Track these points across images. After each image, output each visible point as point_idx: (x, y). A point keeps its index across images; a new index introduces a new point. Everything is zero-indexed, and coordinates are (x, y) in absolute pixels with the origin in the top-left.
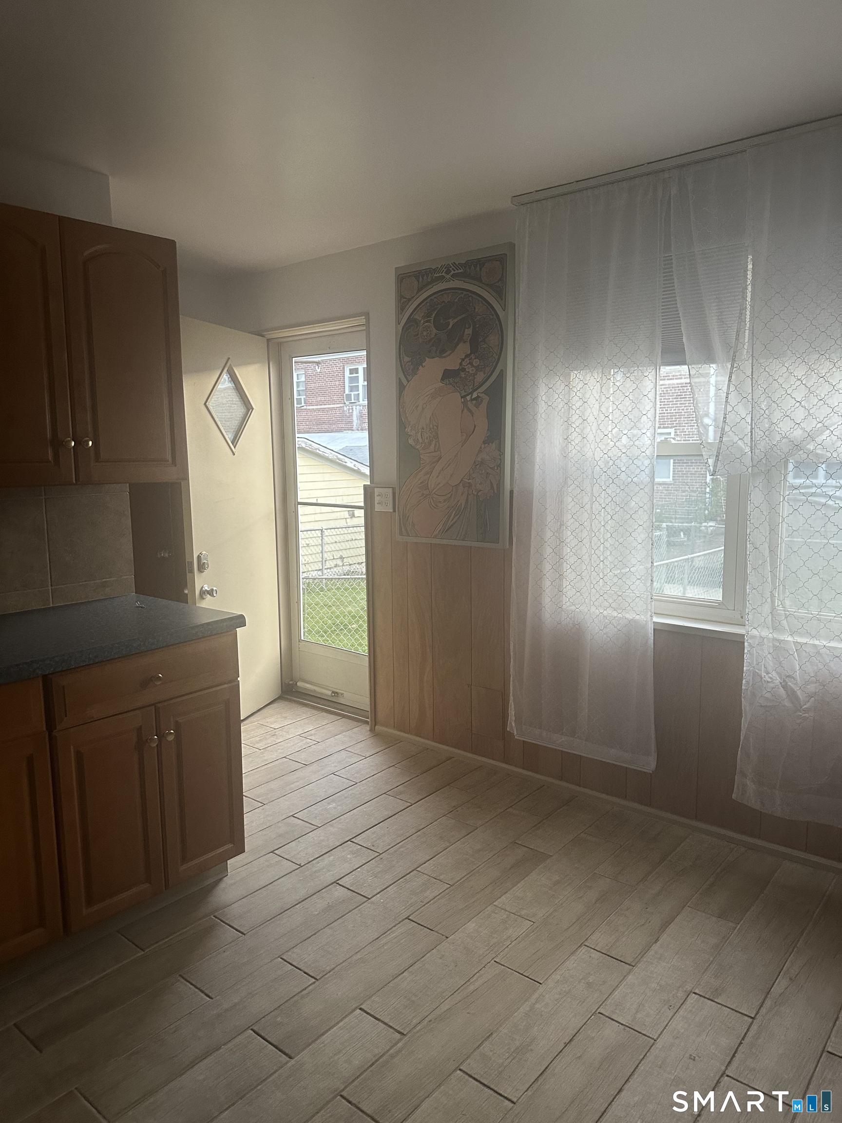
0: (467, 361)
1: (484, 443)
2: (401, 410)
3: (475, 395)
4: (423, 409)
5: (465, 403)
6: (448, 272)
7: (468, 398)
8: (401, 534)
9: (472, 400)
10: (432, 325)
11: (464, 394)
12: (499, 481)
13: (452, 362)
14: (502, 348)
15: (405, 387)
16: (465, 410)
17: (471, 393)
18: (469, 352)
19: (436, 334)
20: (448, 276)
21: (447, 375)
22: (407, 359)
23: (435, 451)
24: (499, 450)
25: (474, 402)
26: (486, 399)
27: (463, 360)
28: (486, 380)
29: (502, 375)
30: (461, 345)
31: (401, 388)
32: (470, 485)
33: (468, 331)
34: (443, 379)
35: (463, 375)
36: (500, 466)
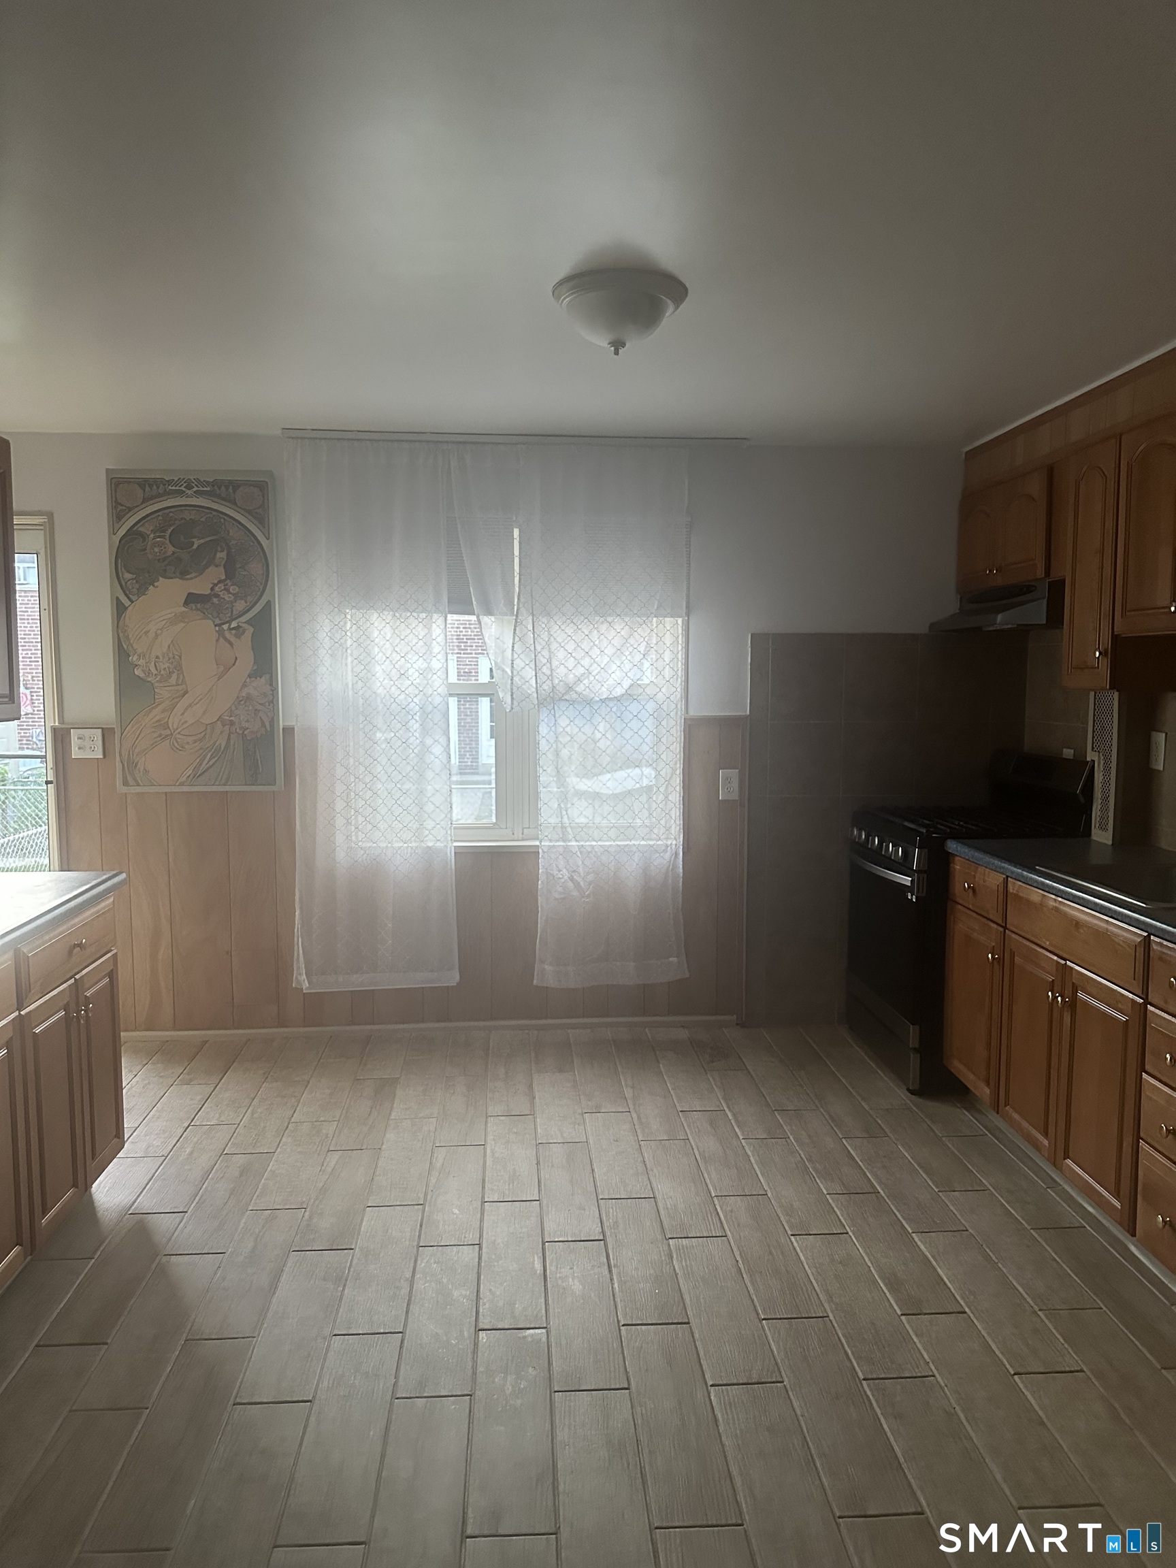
0: (221, 586)
1: (250, 676)
2: (121, 635)
3: (234, 624)
5: (221, 633)
6: (189, 487)
7: (225, 627)
8: (126, 783)
9: (230, 629)
10: (168, 542)
11: (218, 621)
12: (273, 718)
13: (200, 585)
14: (268, 575)
15: (126, 608)
16: (221, 639)
17: (229, 622)
19: (174, 553)
20: (189, 492)
21: (191, 599)
22: (128, 576)
23: (177, 685)
25: (234, 632)
26: (250, 630)
27: (216, 585)
28: (249, 610)
29: (269, 606)
30: (212, 569)
31: (120, 610)
32: (232, 723)
33: (221, 555)
34: (186, 603)
36: (273, 702)
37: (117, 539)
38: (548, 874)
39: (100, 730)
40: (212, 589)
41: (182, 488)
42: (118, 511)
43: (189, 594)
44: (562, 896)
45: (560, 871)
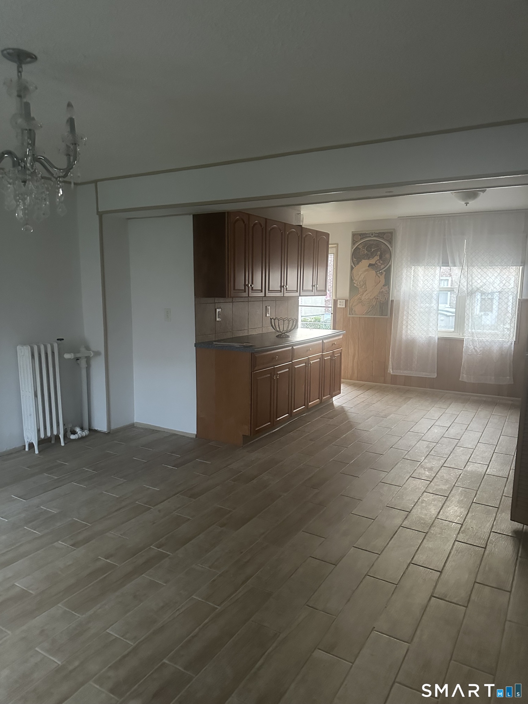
0: (378, 261)
1: (383, 286)
2: (352, 275)
3: (380, 272)
4: (361, 275)
5: (377, 274)
6: (372, 235)
7: (378, 272)
8: (350, 314)
9: (379, 273)
10: (365, 250)
11: (376, 271)
12: (388, 298)
13: (373, 261)
14: (391, 258)
15: (354, 268)
16: (377, 276)
17: (379, 271)
18: (379, 259)
19: (367, 253)
20: (372, 236)
21: (370, 265)
22: (355, 259)
23: (364, 288)
24: (389, 288)
25: (380, 274)
26: (384, 273)
27: (376, 261)
28: (385, 268)
29: (390, 266)
30: (376, 256)
31: (352, 268)
32: (377, 298)
33: (379, 253)
34: (369, 266)
35: (376, 265)
36: (389, 293)
37: (353, 250)
38: (467, 347)
39: (345, 300)
40: (376, 262)
41: (371, 235)
42: (354, 242)
43: (370, 264)
44: (471, 354)
45: (470, 346)
